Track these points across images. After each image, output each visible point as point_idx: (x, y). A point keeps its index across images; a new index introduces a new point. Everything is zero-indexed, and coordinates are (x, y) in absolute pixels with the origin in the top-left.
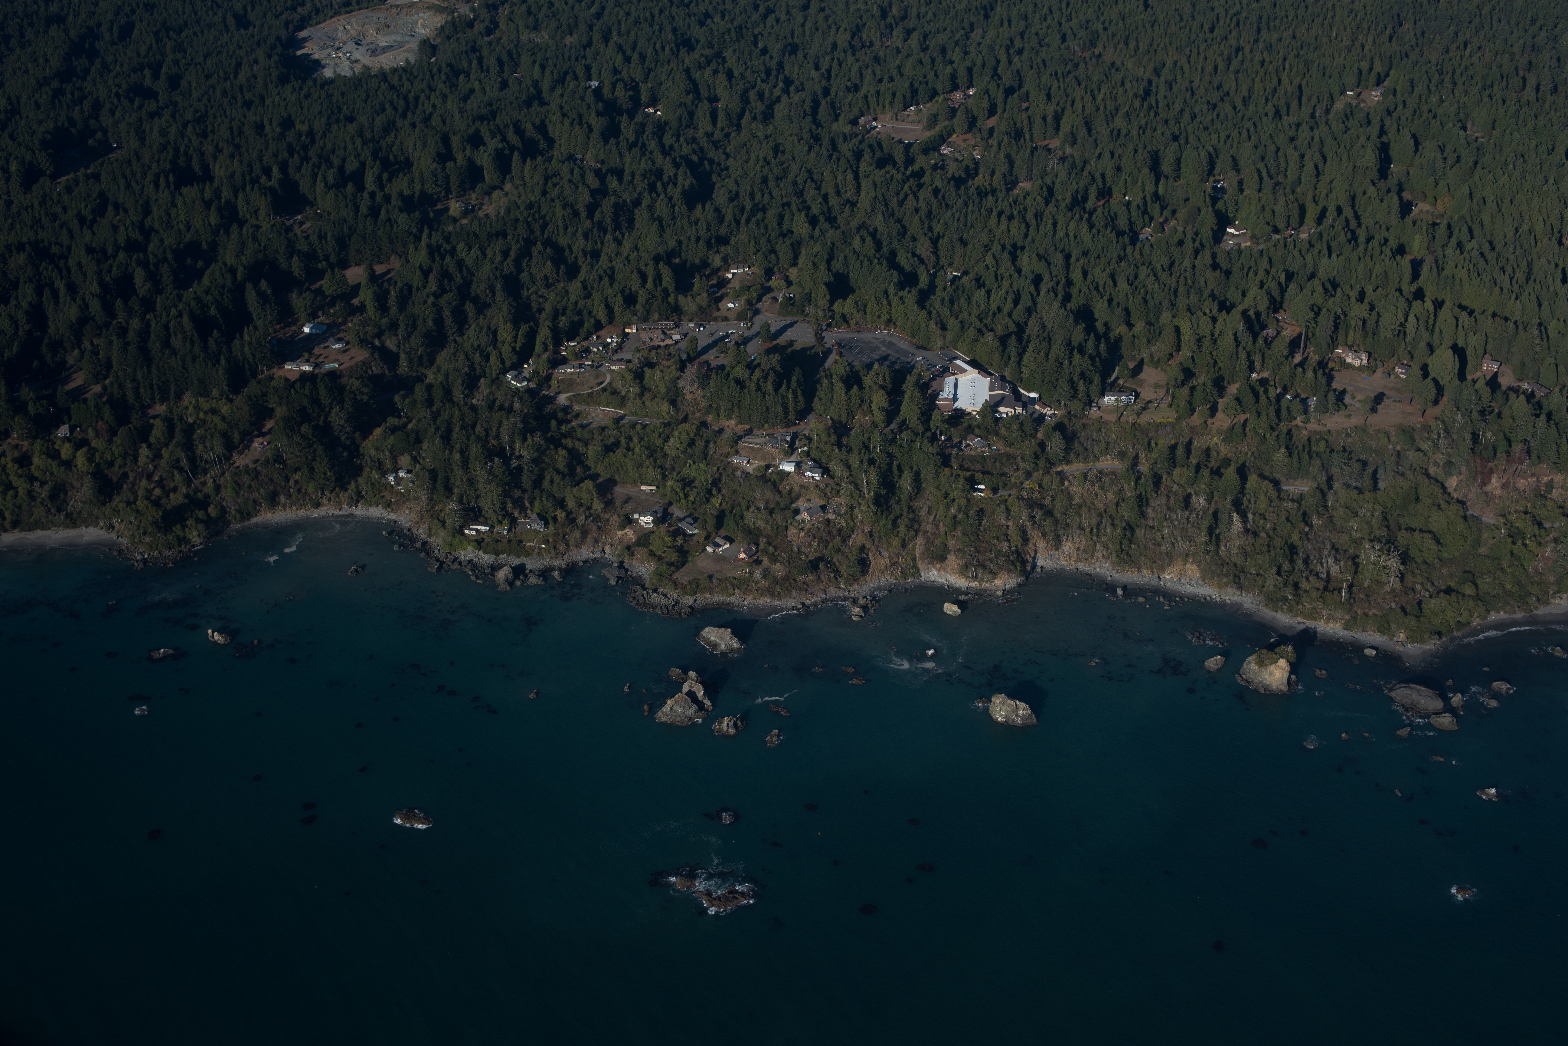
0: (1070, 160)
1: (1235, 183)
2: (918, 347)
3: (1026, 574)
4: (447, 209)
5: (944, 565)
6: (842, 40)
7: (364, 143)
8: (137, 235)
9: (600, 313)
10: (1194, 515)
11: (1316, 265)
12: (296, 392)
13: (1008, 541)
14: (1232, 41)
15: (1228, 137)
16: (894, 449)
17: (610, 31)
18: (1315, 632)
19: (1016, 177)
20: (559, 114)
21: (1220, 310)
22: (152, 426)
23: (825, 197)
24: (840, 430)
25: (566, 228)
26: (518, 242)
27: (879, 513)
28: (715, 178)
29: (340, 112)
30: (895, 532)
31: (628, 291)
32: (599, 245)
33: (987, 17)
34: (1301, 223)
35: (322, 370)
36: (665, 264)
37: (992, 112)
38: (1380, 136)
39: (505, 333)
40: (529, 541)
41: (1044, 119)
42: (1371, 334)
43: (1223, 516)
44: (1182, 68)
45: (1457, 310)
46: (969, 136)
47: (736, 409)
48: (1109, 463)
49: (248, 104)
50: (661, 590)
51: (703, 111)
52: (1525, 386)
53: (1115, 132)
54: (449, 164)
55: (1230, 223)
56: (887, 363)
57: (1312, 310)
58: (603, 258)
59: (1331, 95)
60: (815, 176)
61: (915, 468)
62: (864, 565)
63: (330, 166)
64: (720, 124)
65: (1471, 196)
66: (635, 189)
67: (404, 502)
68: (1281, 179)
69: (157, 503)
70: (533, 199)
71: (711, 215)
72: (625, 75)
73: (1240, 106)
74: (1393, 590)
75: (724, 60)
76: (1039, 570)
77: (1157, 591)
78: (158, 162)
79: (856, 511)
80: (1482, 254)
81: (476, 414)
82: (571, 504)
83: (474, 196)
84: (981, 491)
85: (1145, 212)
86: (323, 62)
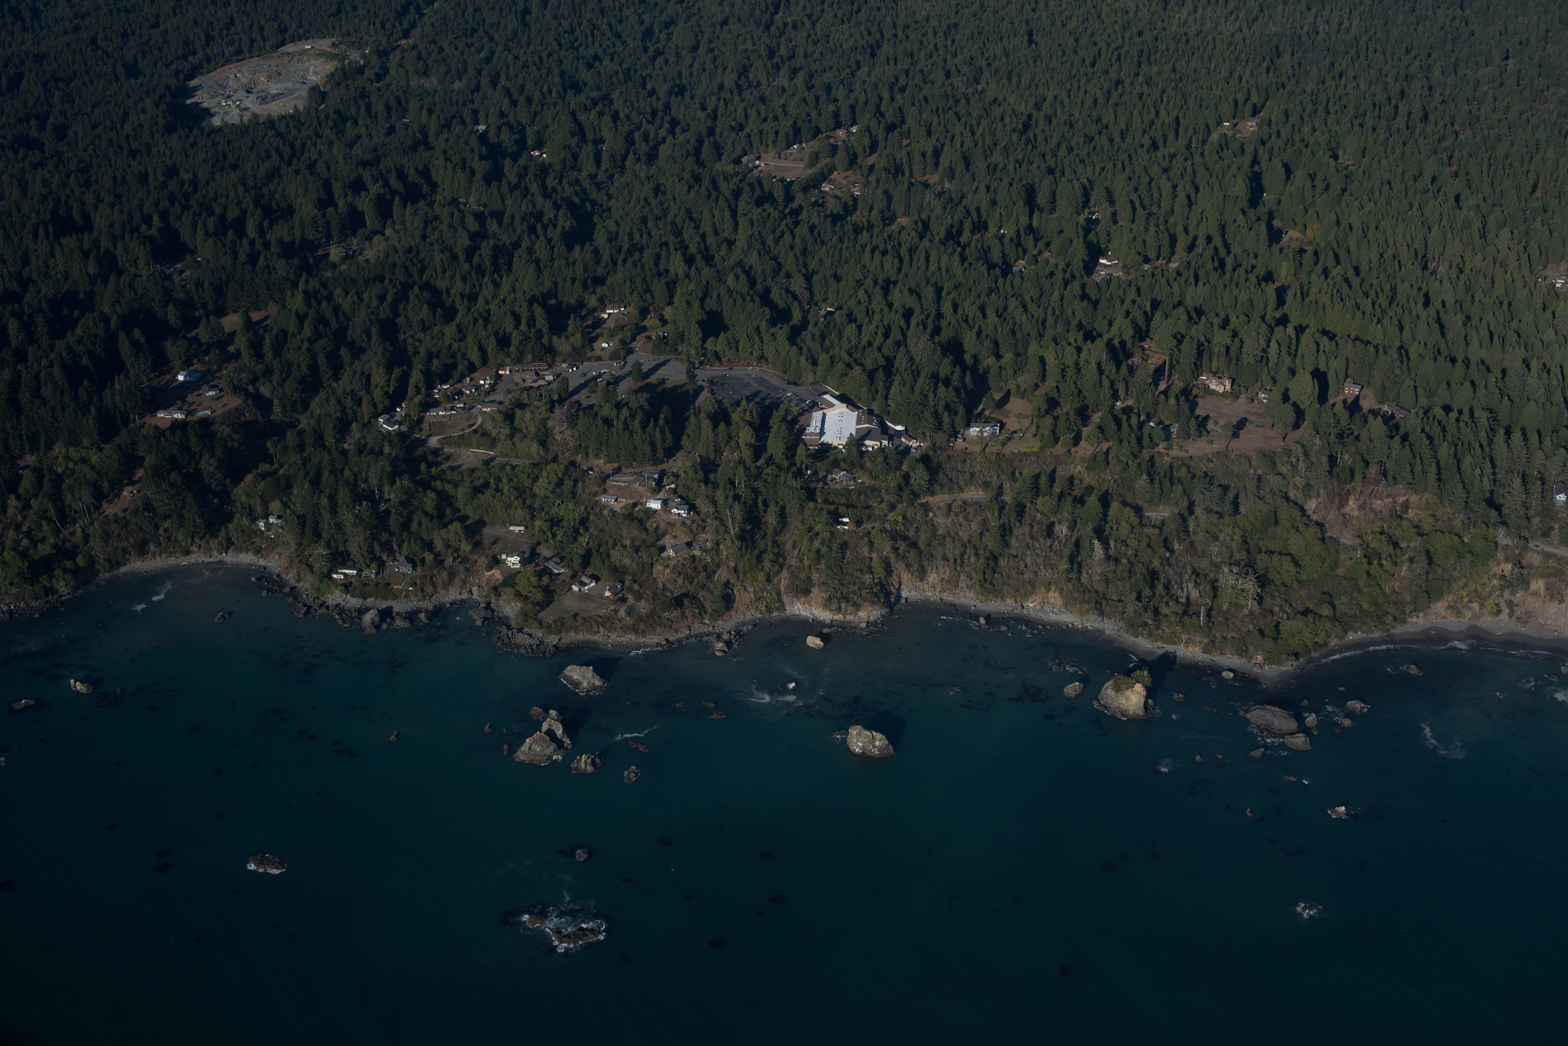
0: (947, 194)
1: (1109, 214)
2: (789, 383)
3: (890, 606)
4: (327, 255)
5: (808, 599)
6: (729, 80)
7: (246, 190)
8: (14, 286)
9: (474, 356)
10: (1056, 543)
11: (1182, 294)
12: (166, 440)
13: (872, 573)
14: (1113, 75)
15: (1103, 169)
16: (759, 484)
17: (498, 75)
18: (1175, 656)
19: (894, 213)
20: (442, 159)
21: (1085, 340)
22: (21, 476)
23: (703, 237)
24: (707, 467)
25: (444, 272)
26: (395, 286)
27: (744, 549)
28: (596, 219)
29: (225, 160)
30: (760, 567)
31: (501, 333)
32: (477, 288)
33: (873, 55)
34: (1173, 253)
35: (195, 418)
36: (539, 305)
37: (873, 149)
38: (1252, 166)
39: (378, 377)
40: (397, 584)
41: (924, 154)
42: (1234, 361)
43: (1085, 544)
44: (1062, 102)
45: (1318, 335)
46: (850, 173)
47: (604, 448)
48: (974, 494)
49: (133, 154)
50: (526, 629)
51: (587, 153)
52: (1386, 408)
53: (992, 167)
54: (330, 210)
55: (1103, 254)
56: (758, 399)
57: (1175, 338)
58: (481, 301)
59: (1208, 126)
60: (695, 216)
61: (781, 503)
62: (728, 600)
63: (212, 213)
64: (604, 166)
65: (1338, 222)
66: (514, 231)
67: (274, 548)
68: (1154, 209)
69: (24, 554)
70: (412, 243)
71: (588, 254)
72: (511, 119)
73: (1117, 139)
74: (1251, 613)
75: (611, 102)
76: (903, 601)
77: (1019, 620)
78: (38, 213)
79: (721, 547)
80: (1347, 280)
81: (346, 458)
82: (439, 546)
83: (355, 242)
84: (845, 524)
85: (1019, 245)
86: (213, 111)
